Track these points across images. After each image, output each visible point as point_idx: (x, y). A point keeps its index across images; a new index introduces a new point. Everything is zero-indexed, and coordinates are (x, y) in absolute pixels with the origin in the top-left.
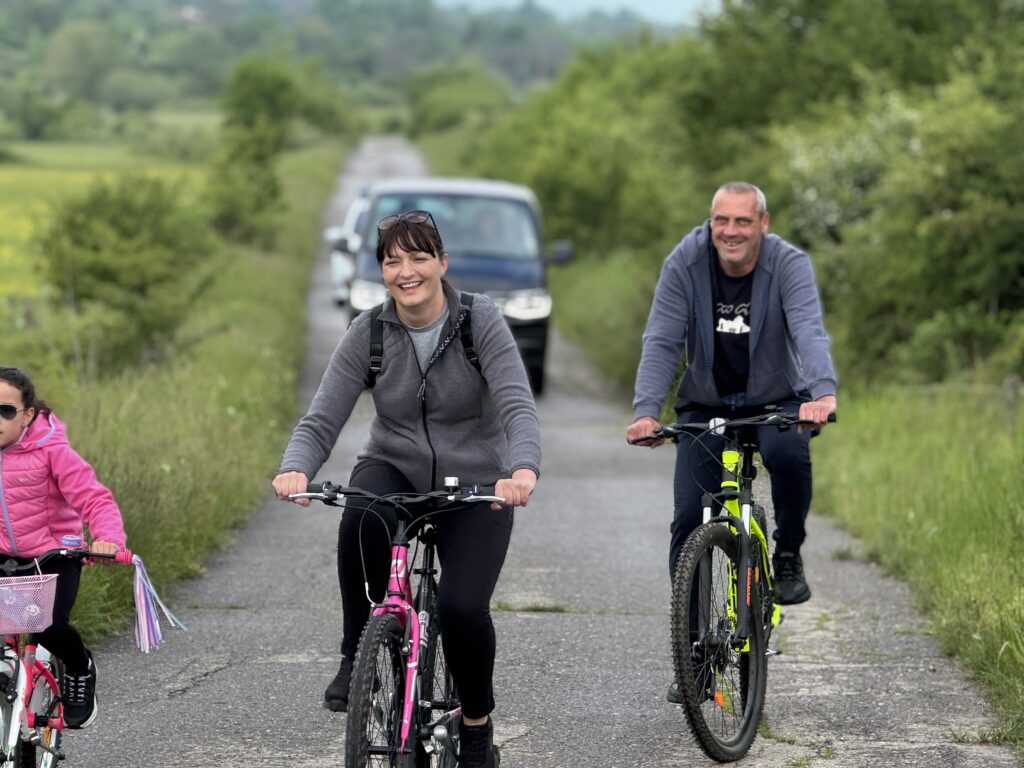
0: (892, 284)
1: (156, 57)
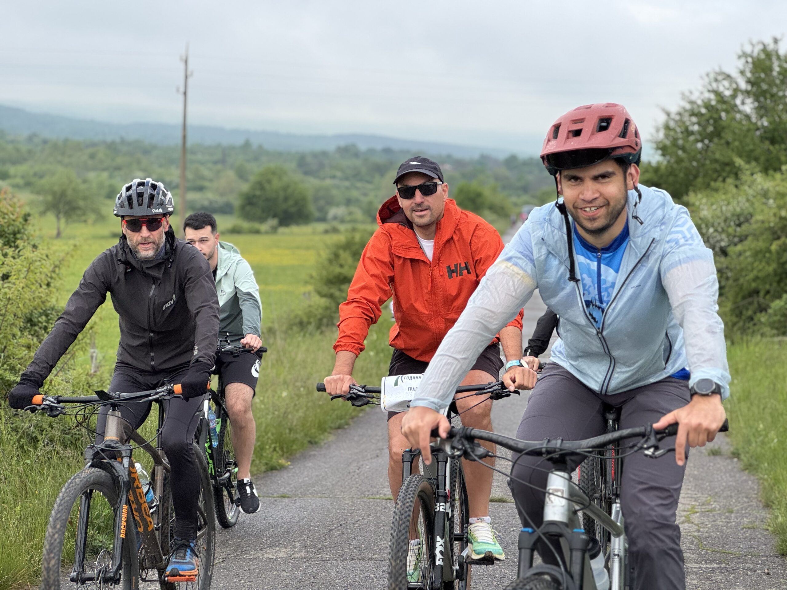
0: (756, 279)
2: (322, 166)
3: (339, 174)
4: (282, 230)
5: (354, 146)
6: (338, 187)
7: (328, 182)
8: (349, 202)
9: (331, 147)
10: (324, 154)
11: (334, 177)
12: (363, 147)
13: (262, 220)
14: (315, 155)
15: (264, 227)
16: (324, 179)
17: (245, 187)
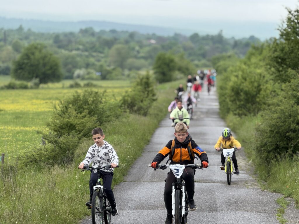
1: (142, 54)
2: (70, 42)
3: (81, 47)
4: (42, 85)
5: (91, 28)
6: (80, 56)
7: (74, 52)
8: (87, 66)
9: (76, 30)
10: (72, 34)
11: (78, 49)
12: (97, 29)
13: (29, 79)
14: (66, 35)
15: (30, 84)
16: (71, 50)
17: (18, 57)
